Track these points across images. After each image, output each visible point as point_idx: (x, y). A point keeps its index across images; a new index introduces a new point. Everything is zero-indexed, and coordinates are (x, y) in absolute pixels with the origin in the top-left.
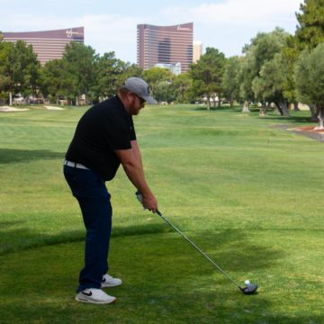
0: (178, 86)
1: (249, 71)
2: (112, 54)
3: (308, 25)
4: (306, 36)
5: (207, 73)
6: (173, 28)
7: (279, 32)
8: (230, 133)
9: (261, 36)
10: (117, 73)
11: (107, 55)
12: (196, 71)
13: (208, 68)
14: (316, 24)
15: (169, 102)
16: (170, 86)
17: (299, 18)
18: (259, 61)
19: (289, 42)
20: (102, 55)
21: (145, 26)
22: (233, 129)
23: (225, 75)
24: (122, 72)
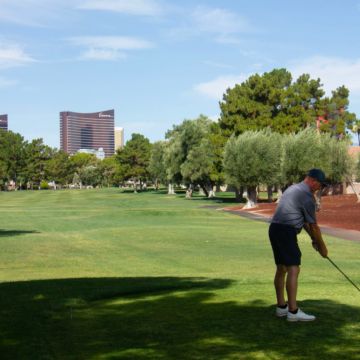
0: (103, 170)
1: (176, 155)
2: (40, 141)
3: (231, 113)
4: (230, 123)
5: (134, 157)
6: (96, 115)
7: (203, 119)
8: (169, 214)
9: (187, 123)
10: (44, 159)
11: (35, 142)
12: (122, 156)
13: (134, 153)
14: (239, 112)
15: (94, 186)
16: (96, 171)
17: (222, 106)
18: (185, 147)
19: (213, 129)
20: (30, 142)
21: (68, 113)
22: (170, 210)
23: (151, 159)
24: (49, 159)
